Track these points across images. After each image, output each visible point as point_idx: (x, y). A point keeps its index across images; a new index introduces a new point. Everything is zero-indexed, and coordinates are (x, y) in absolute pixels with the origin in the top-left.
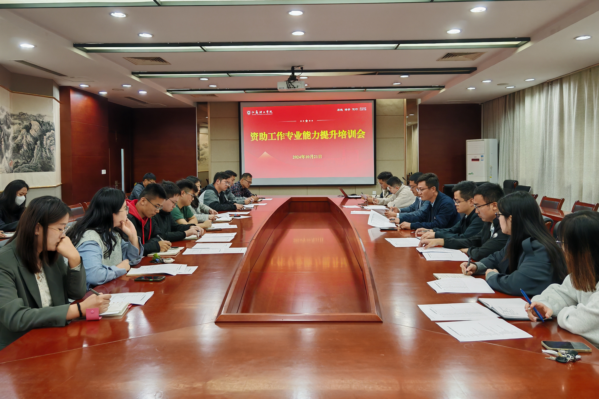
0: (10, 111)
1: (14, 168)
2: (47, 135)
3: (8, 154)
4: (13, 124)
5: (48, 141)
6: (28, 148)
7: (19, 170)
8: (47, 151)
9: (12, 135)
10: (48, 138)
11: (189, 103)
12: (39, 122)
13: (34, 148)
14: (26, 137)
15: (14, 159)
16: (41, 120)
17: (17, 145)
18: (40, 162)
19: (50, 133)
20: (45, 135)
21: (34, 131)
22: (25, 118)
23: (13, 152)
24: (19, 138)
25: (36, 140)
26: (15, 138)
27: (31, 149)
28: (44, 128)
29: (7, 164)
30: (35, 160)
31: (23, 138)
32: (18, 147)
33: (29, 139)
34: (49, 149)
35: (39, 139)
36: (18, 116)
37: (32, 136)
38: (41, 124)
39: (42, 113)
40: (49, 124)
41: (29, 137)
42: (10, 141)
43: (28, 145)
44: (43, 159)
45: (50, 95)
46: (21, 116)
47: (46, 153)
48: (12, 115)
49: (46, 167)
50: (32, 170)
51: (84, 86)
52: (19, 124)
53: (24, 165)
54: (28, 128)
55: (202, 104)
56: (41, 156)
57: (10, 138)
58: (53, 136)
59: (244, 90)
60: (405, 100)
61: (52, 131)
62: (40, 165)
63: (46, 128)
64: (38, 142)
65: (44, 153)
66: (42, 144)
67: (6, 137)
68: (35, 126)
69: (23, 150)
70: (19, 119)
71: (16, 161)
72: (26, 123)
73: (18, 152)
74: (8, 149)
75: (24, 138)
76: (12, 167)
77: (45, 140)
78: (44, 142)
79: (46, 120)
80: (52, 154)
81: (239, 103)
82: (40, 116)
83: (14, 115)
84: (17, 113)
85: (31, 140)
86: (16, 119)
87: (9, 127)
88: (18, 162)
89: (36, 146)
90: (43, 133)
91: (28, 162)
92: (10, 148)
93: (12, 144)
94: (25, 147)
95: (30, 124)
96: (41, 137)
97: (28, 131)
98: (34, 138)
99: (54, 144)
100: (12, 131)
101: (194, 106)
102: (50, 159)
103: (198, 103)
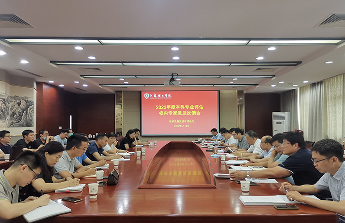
0: (10, 95)
1: (11, 125)
3: (8, 117)
4: (11, 102)
5: (31, 111)
9: (10, 108)
11: (111, 91)
12: (25, 100)
13: (22, 114)
16: (27, 100)
18: (25, 122)
21: (22, 106)
22: (18, 99)
23: (11, 117)
24: (14, 109)
25: (23, 110)
26: (12, 109)
29: (8, 123)
30: (22, 122)
32: (14, 114)
34: (31, 115)
38: (27, 102)
39: (27, 97)
40: (31, 102)
41: (19, 109)
43: (19, 113)
45: (32, 86)
46: (15, 98)
47: (29, 118)
48: (11, 97)
49: (29, 125)
50: (21, 126)
51: (51, 82)
52: (14, 102)
53: (16, 124)
54: (19, 104)
55: (119, 92)
56: (26, 119)
58: (33, 108)
59: (144, 85)
60: (237, 91)
61: (33, 106)
62: (25, 124)
63: (29, 104)
64: (25, 112)
66: (27, 112)
67: (7, 109)
68: (23, 103)
71: (12, 121)
72: (18, 101)
73: (13, 117)
74: (8, 115)
75: (17, 109)
77: (28, 110)
79: (29, 100)
80: (32, 118)
81: (141, 92)
84: (13, 96)
86: (12, 99)
87: (9, 103)
90: (28, 106)
91: (19, 122)
93: (10, 112)
94: (17, 114)
95: (21, 102)
96: (26, 109)
97: (19, 106)
98: (22, 109)
99: (34, 112)
100: (10, 105)
101: (114, 93)
102: (31, 120)
103: (116, 91)
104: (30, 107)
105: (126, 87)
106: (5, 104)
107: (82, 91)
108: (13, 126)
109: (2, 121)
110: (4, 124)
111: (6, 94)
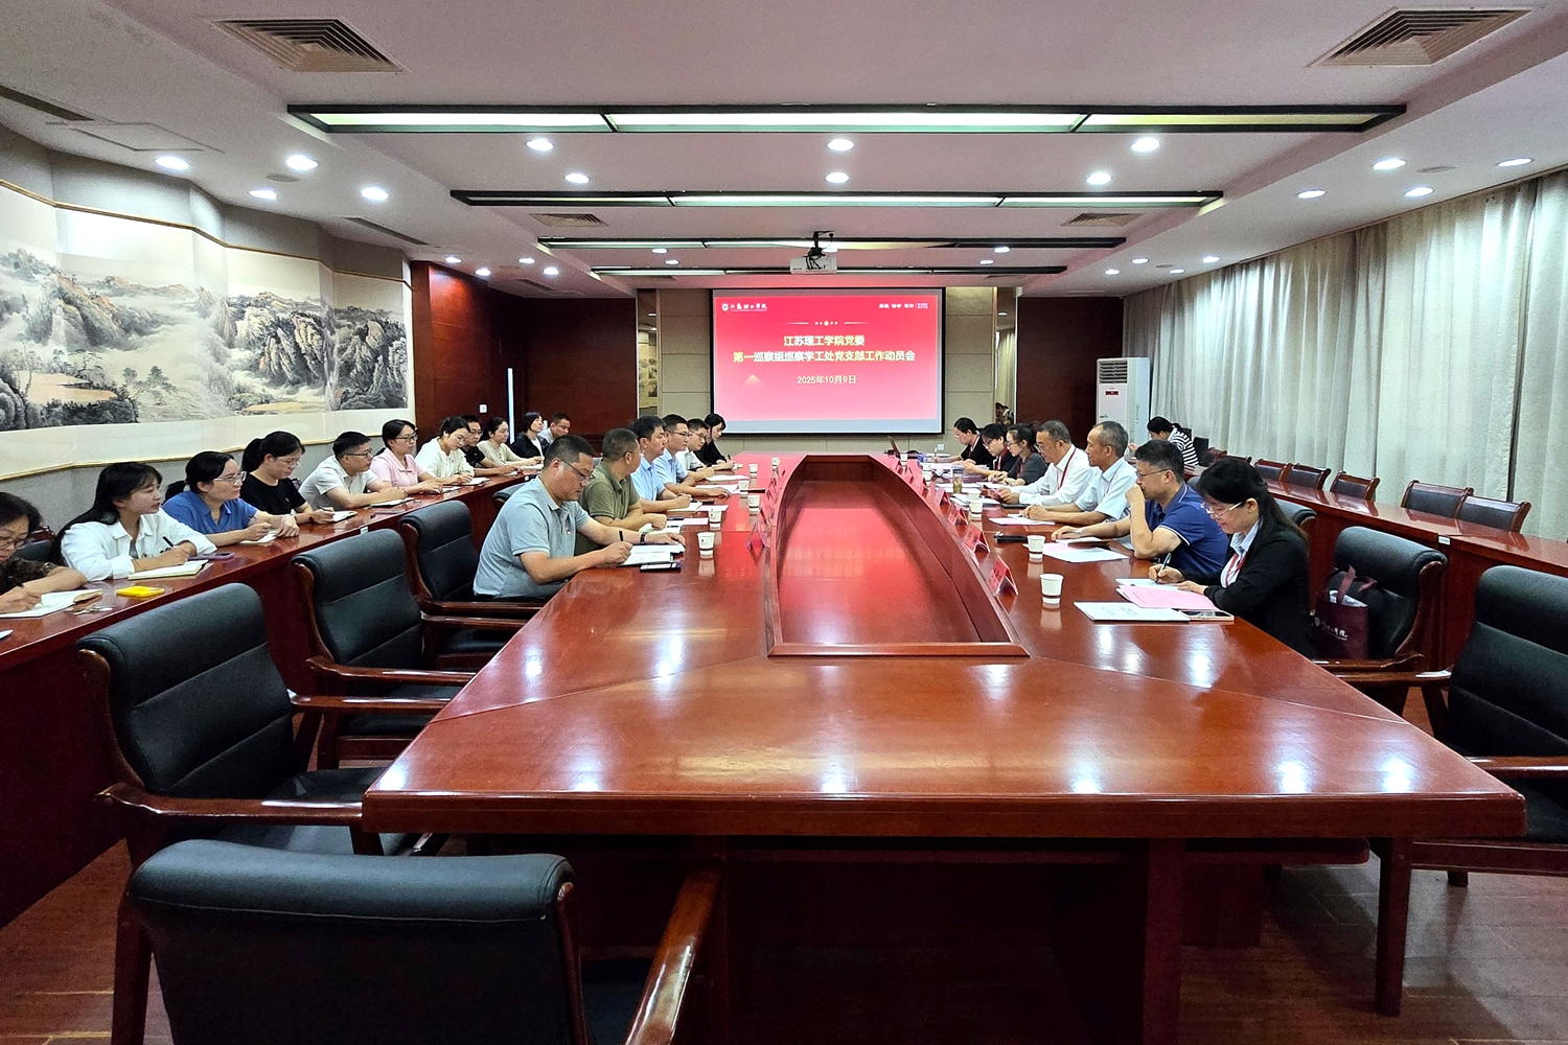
0: (335, 306)
1: (341, 403)
2: (395, 347)
3: (333, 379)
4: (339, 327)
5: (397, 356)
6: (364, 368)
7: (350, 405)
8: (395, 372)
9: (337, 346)
10: (395, 352)
11: (624, 290)
12: (380, 322)
13: (374, 367)
14: (360, 349)
15: (341, 386)
16: (384, 320)
17: (346, 362)
18: (383, 392)
19: (400, 342)
20: (392, 346)
21: (372, 338)
22: (357, 317)
23: (340, 375)
24: (349, 351)
25: (376, 354)
26: (342, 350)
27: (369, 369)
28: (389, 333)
29: (332, 396)
30: (374, 390)
31: (355, 351)
32: (348, 366)
33: (366, 352)
34: (398, 371)
35: (383, 350)
36: (346, 312)
37: (369, 347)
38: (385, 326)
39: (386, 310)
40: (397, 326)
41: (364, 348)
42: (335, 356)
43: (364, 362)
44: (388, 386)
45: (399, 276)
46: (351, 314)
47: (393, 377)
48: (337, 311)
49: (394, 401)
50: (369, 405)
51: (452, 260)
52: (349, 326)
53: (357, 397)
54: (363, 334)
55: (647, 292)
56: (386, 382)
57: (335, 350)
58: (403, 347)
59: (725, 269)
60: (995, 289)
61: (402, 339)
62: (383, 398)
63: (392, 332)
64: (380, 358)
65: (389, 377)
66: (386, 360)
67: (329, 350)
68: (375, 330)
69: (355, 371)
70: (349, 318)
71: (344, 390)
72: (359, 325)
73: (348, 375)
74: (333, 370)
75: (357, 350)
76: (339, 400)
77: (391, 353)
78: (390, 358)
79: (392, 319)
80: (403, 379)
81: (711, 290)
82: (382, 313)
83: (340, 311)
84: (344, 307)
85: (369, 354)
86: (342, 318)
87: (333, 333)
88: (347, 392)
89: (377, 365)
90: (389, 341)
91: (364, 393)
92: (335, 368)
93: (338, 361)
94: (359, 367)
95: (366, 326)
96: (384, 350)
97: (363, 339)
98: (372, 351)
99: (405, 361)
100: (336, 338)
101: (634, 295)
102: (400, 386)
103: (640, 291)
104: (395, 343)
105: (670, 277)
106: (320, 333)
107: (540, 290)
108: (349, 407)
109: (316, 390)
110: (322, 399)
111: (324, 304)
